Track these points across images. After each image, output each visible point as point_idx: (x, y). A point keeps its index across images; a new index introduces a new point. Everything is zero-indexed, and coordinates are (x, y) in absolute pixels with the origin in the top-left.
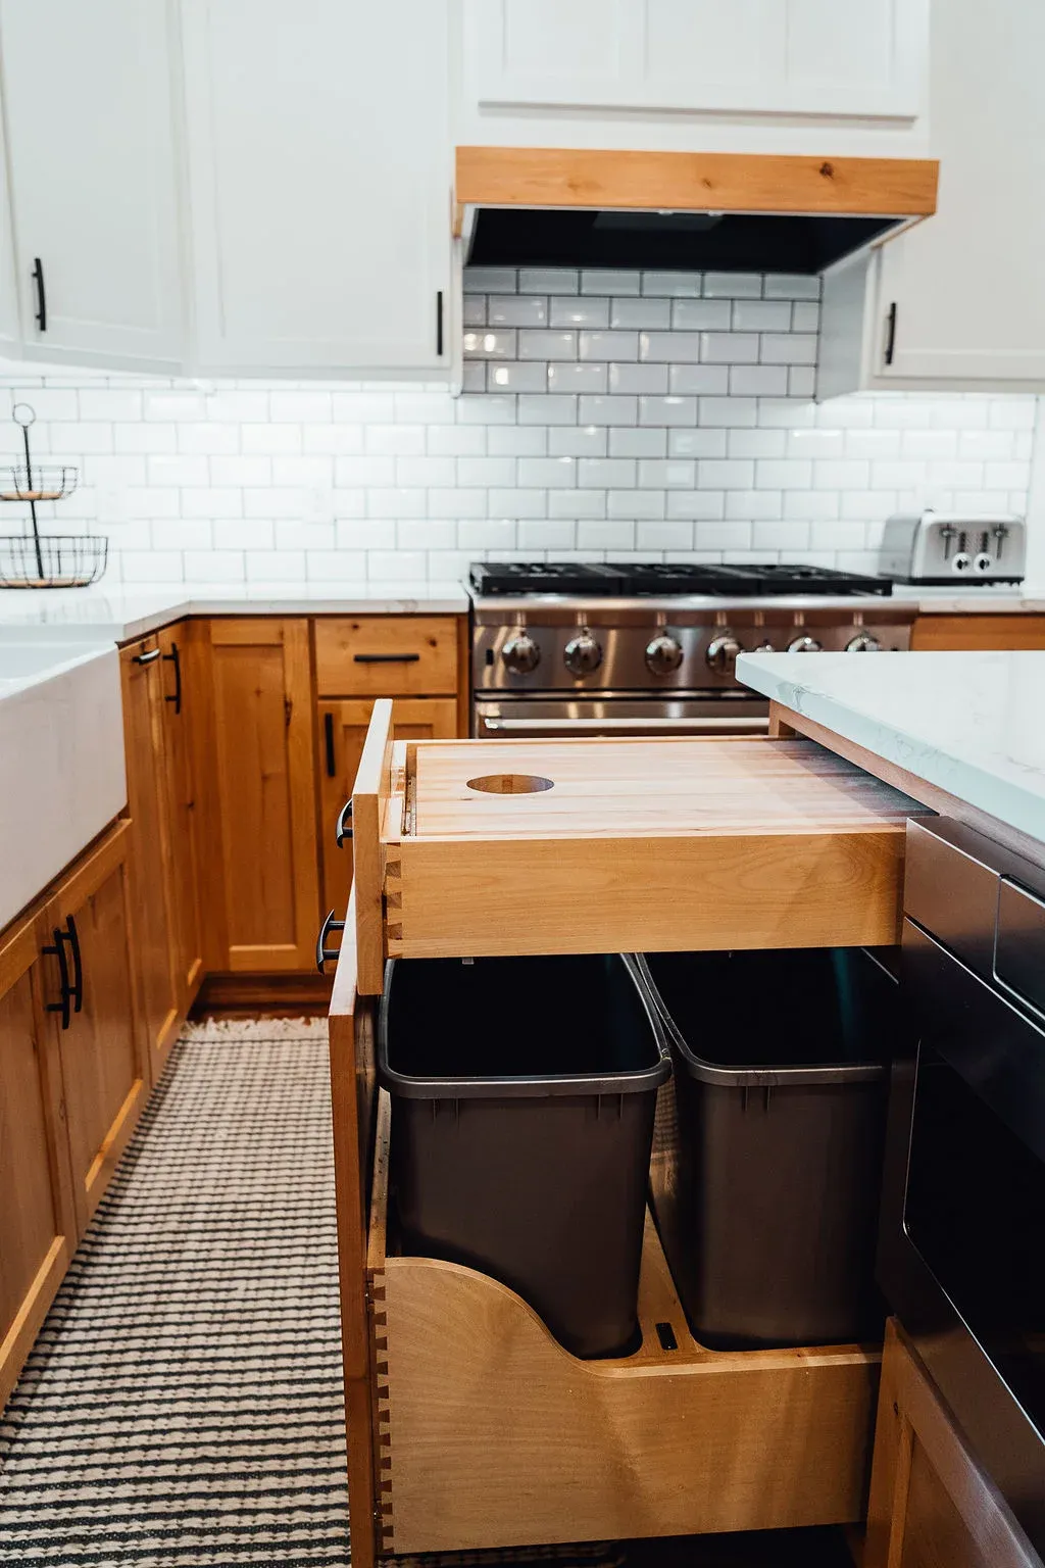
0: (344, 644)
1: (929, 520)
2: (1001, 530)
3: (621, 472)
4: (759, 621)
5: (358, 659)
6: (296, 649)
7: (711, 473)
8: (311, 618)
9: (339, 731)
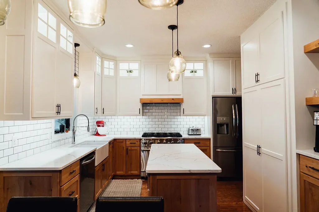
1: (190, 128)
2: (198, 130)
5: (130, 143)
6: (124, 142)
7: (170, 123)
8: (126, 139)
9: (128, 150)
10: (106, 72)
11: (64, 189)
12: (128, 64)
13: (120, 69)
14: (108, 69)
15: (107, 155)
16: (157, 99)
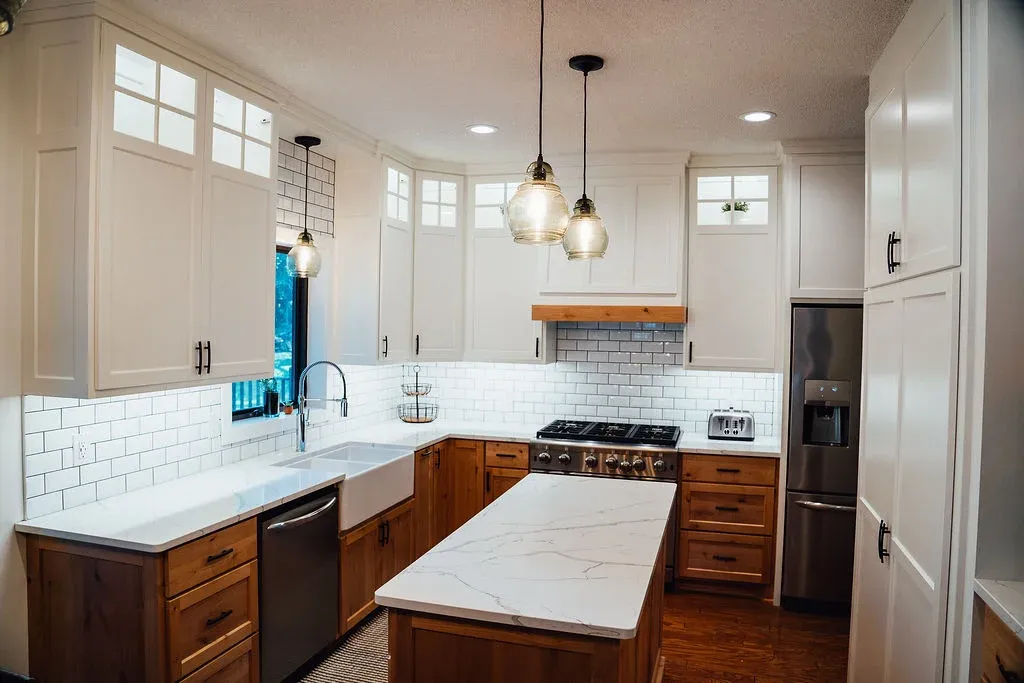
0: (494, 450)
1: (714, 415)
2: (740, 420)
5: (498, 455)
6: (480, 450)
8: (485, 441)
9: (491, 477)
10: (429, 217)
11: (182, 608)
12: (502, 185)
13: (477, 203)
14: (436, 207)
15: (408, 490)
16: (588, 307)
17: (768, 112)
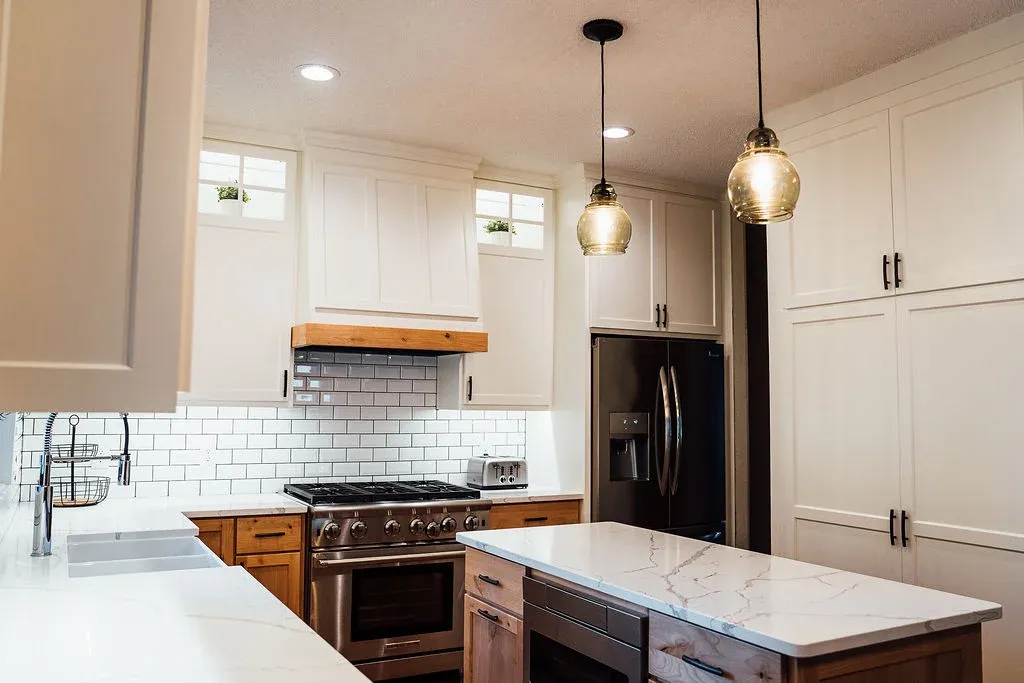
0: (250, 529)
1: (489, 461)
2: (517, 465)
3: (353, 440)
4: (429, 512)
5: (257, 536)
6: (227, 533)
7: (393, 440)
8: (235, 518)
16: (381, 329)
17: (627, 128)
